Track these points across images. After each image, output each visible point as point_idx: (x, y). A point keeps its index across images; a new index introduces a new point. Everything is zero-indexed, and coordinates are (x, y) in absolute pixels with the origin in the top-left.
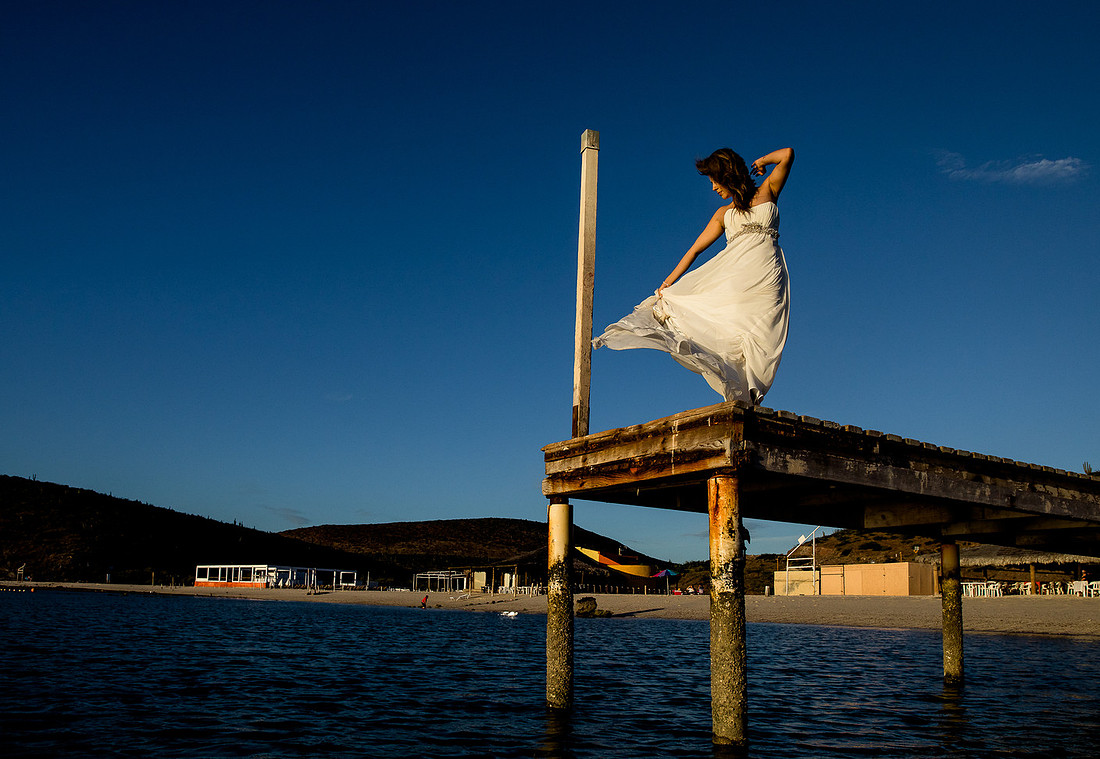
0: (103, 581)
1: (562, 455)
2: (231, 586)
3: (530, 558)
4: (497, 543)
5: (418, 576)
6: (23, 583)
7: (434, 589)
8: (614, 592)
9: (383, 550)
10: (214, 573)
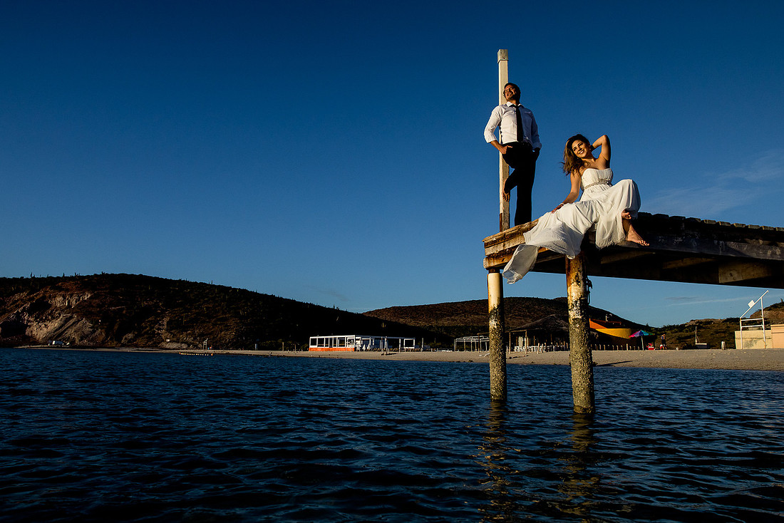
0: (252, 349)
1: (494, 243)
2: (332, 350)
3: (537, 325)
4: (516, 315)
5: (456, 340)
6: (206, 351)
7: (469, 350)
8: (602, 349)
9: (434, 323)
10: (321, 341)
